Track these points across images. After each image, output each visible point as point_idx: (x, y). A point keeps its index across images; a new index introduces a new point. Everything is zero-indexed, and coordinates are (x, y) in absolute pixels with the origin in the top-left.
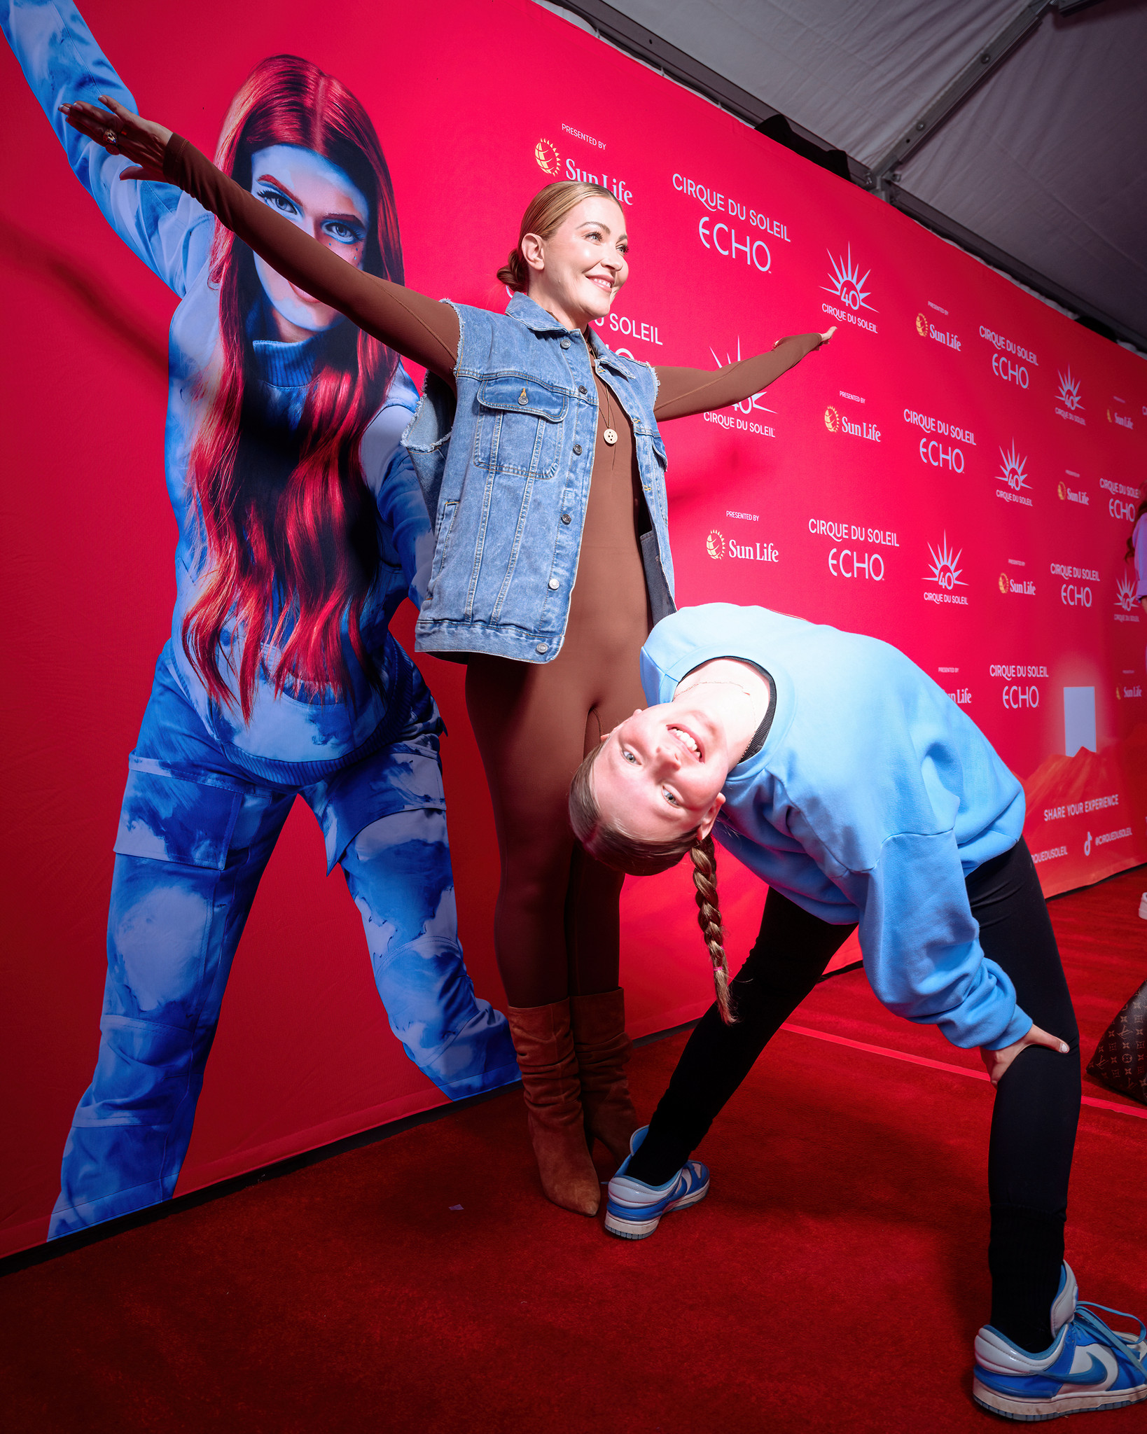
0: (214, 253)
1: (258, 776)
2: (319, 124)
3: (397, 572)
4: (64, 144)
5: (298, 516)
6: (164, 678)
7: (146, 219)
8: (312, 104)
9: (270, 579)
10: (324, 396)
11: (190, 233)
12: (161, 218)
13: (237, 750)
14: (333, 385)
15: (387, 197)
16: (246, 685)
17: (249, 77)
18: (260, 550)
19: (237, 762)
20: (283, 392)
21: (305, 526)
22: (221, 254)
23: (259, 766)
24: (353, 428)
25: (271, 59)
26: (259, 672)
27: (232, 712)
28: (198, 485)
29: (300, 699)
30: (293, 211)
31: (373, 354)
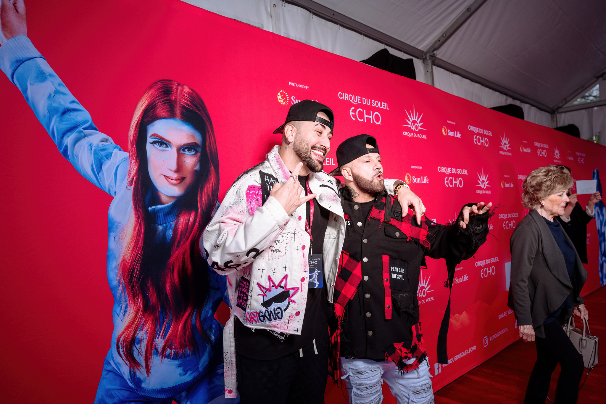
0: (129, 173)
1: (154, 398)
2: (178, 106)
3: (217, 291)
4: (56, 142)
5: (171, 279)
6: (107, 366)
7: (96, 166)
8: (175, 98)
9: (158, 310)
10: (183, 224)
11: (118, 167)
12: (104, 164)
13: (144, 390)
14: (187, 218)
15: (210, 130)
16: (147, 360)
17: (145, 93)
18: (153, 298)
19: (143, 394)
20: (163, 227)
21: (175, 283)
22: (133, 174)
23: (154, 393)
24: (196, 234)
25: (155, 83)
26: (154, 352)
27: (141, 374)
28: (123, 277)
29: (173, 359)
30: (167, 147)
31: (205, 200)
